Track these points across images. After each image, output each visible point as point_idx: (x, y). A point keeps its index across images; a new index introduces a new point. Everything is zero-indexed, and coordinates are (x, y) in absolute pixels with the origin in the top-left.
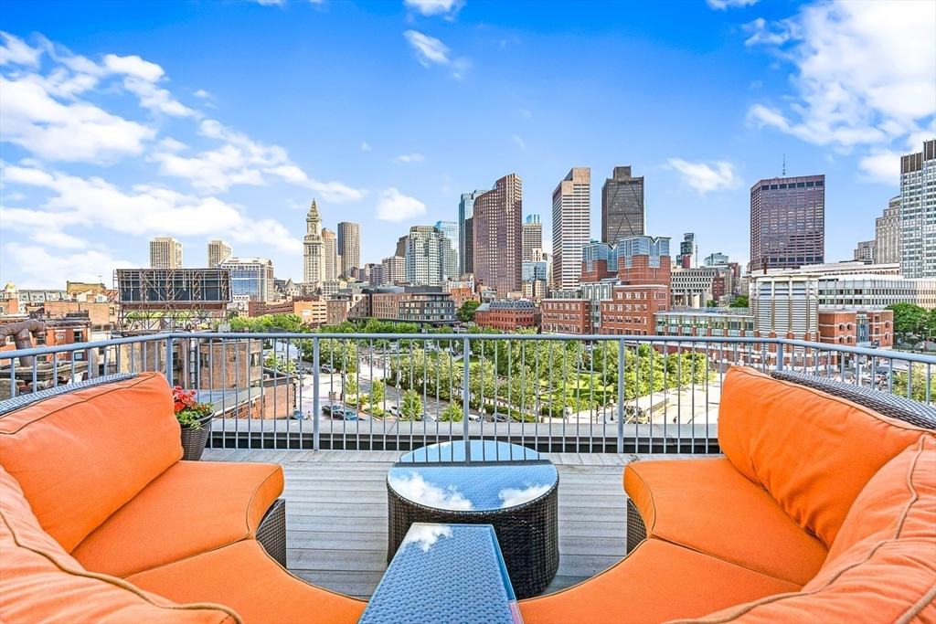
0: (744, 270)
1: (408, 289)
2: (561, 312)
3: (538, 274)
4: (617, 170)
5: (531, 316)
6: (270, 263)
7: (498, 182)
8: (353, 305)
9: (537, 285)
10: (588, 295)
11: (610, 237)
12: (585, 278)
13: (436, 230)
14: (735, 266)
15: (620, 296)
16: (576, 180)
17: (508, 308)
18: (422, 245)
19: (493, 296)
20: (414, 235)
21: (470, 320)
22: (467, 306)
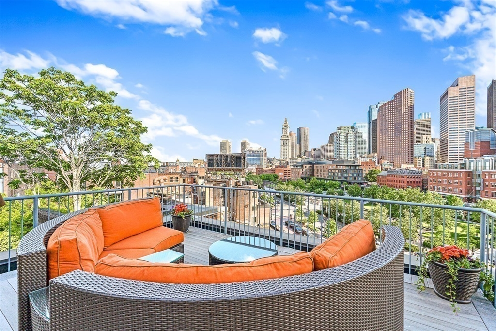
1: (334, 162)
2: (445, 178)
5: (419, 180)
6: (266, 150)
7: (395, 95)
8: (304, 170)
9: (426, 159)
10: (470, 166)
13: (352, 128)
16: (462, 85)
17: (400, 174)
18: (344, 137)
19: (391, 166)
20: (339, 132)
21: (373, 181)
22: (372, 172)
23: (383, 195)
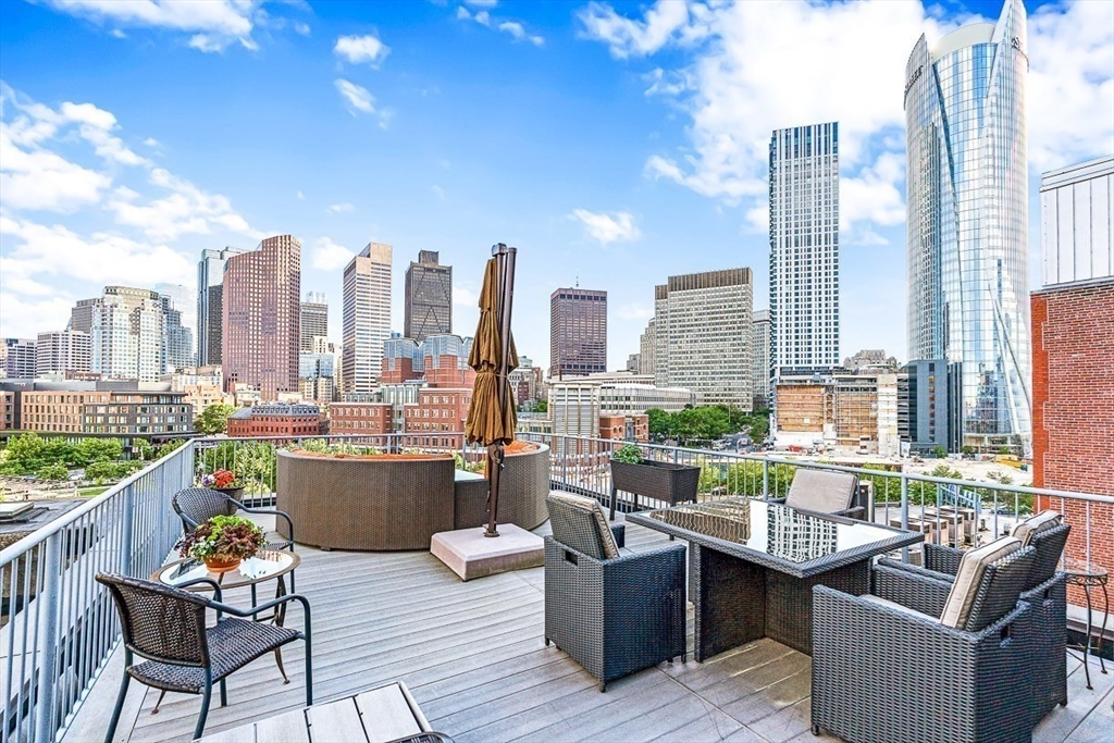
0: (546, 374)
1: (101, 386)
2: (356, 419)
3: (321, 369)
4: (423, 254)
5: (315, 424)
7: (265, 242)
9: (320, 383)
10: (389, 398)
11: (415, 332)
12: (386, 377)
13: (154, 296)
14: (537, 371)
15: (426, 400)
16: (374, 258)
17: (280, 414)
18: (126, 317)
19: (257, 398)
20: (109, 300)
21: (216, 432)
22: (213, 411)
23: (249, 462)
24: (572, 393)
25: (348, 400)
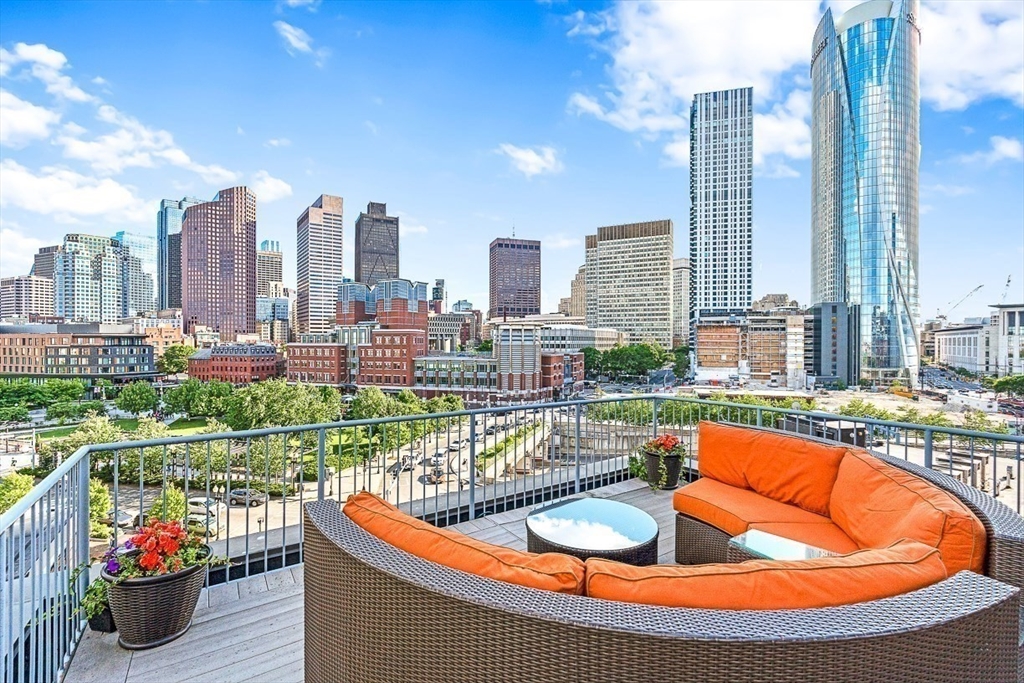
0: (485, 317)
2: (311, 358)
3: (277, 312)
4: (371, 206)
5: (273, 363)
7: (221, 194)
9: (276, 325)
10: (344, 339)
11: (364, 274)
12: (340, 319)
13: (115, 244)
14: (478, 313)
15: (379, 340)
16: (327, 208)
17: (239, 354)
18: (87, 263)
19: (216, 339)
20: (71, 247)
21: (178, 371)
22: (174, 352)
23: (211, 401)
24: (516, 333)
25: (304, 341)
